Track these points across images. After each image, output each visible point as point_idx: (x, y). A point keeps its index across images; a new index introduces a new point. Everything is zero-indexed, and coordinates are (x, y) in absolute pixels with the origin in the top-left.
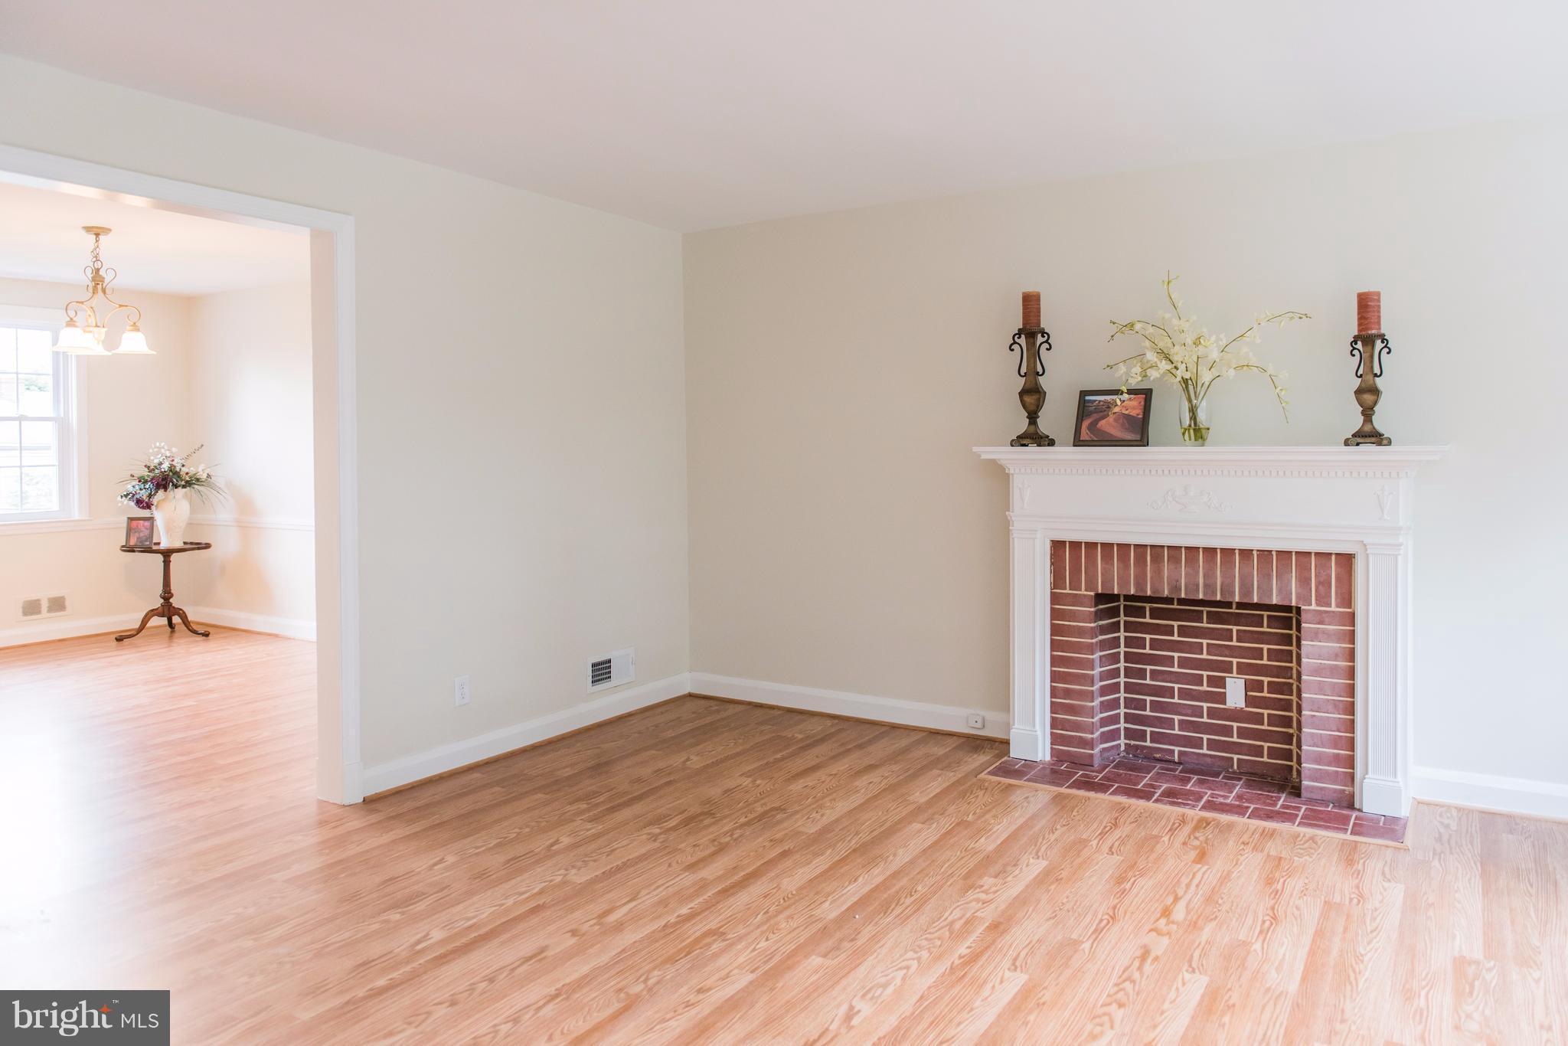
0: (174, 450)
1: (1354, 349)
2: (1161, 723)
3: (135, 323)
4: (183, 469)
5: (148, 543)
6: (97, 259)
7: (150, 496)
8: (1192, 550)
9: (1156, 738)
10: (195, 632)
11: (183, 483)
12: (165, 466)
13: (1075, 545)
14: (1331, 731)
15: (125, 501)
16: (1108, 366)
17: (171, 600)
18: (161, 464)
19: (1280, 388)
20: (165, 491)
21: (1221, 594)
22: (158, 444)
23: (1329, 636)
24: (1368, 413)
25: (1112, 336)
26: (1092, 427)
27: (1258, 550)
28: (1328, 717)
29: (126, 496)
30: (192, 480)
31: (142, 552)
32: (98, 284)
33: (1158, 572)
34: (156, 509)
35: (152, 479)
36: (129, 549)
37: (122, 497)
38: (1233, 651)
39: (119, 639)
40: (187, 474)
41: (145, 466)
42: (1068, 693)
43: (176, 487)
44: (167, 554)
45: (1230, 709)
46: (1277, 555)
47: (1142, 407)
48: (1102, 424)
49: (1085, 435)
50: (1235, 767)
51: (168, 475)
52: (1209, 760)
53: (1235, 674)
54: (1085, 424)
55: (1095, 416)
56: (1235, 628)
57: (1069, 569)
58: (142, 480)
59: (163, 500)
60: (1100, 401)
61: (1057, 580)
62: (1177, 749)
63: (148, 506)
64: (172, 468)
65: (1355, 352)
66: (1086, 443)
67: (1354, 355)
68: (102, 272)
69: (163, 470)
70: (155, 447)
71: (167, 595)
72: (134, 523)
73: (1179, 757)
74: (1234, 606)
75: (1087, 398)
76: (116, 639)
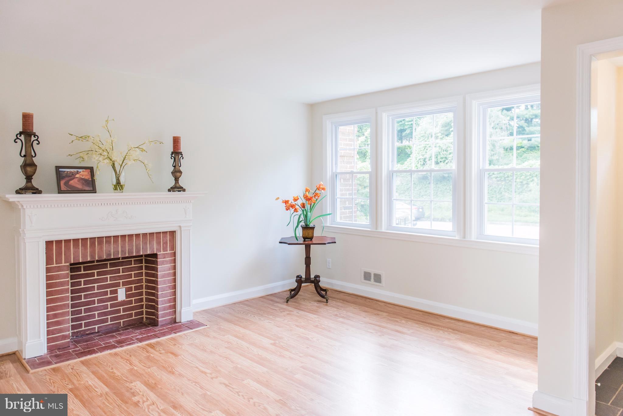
1: (172, 156)
2: (89, 317)
8: (116, 237)
9: (87, 325)
13: (59, 242)
14: (168, 297)
16: (69, 155)
19: (148, 170)
21: (128, 254)
23: (167, 262)
24: (177, 179)
25: (72, 141)
26: (66, 184)
27: (142, 234)
28: (167, 292)
33: (101, 249)
38: (120, 277)
42: (55, 316)
45: (120, 302)
46: (149, 234)
47: (90, 175)
48: (72, 182)
49: (63, 188)
50: (122, 325)
52: (111, 326)
53: (121, 287)
54: (62, 183)
55: (67, 179)
56: (121, 268)
57: (55, 254)
60: (67, 172)
61: (49, 260)
62: (96, 326)
65: (172, 158)
66: (66, 192)
67: (172, 159)
73: (97, 330)
74: (121, 259)
75: (60, 170)
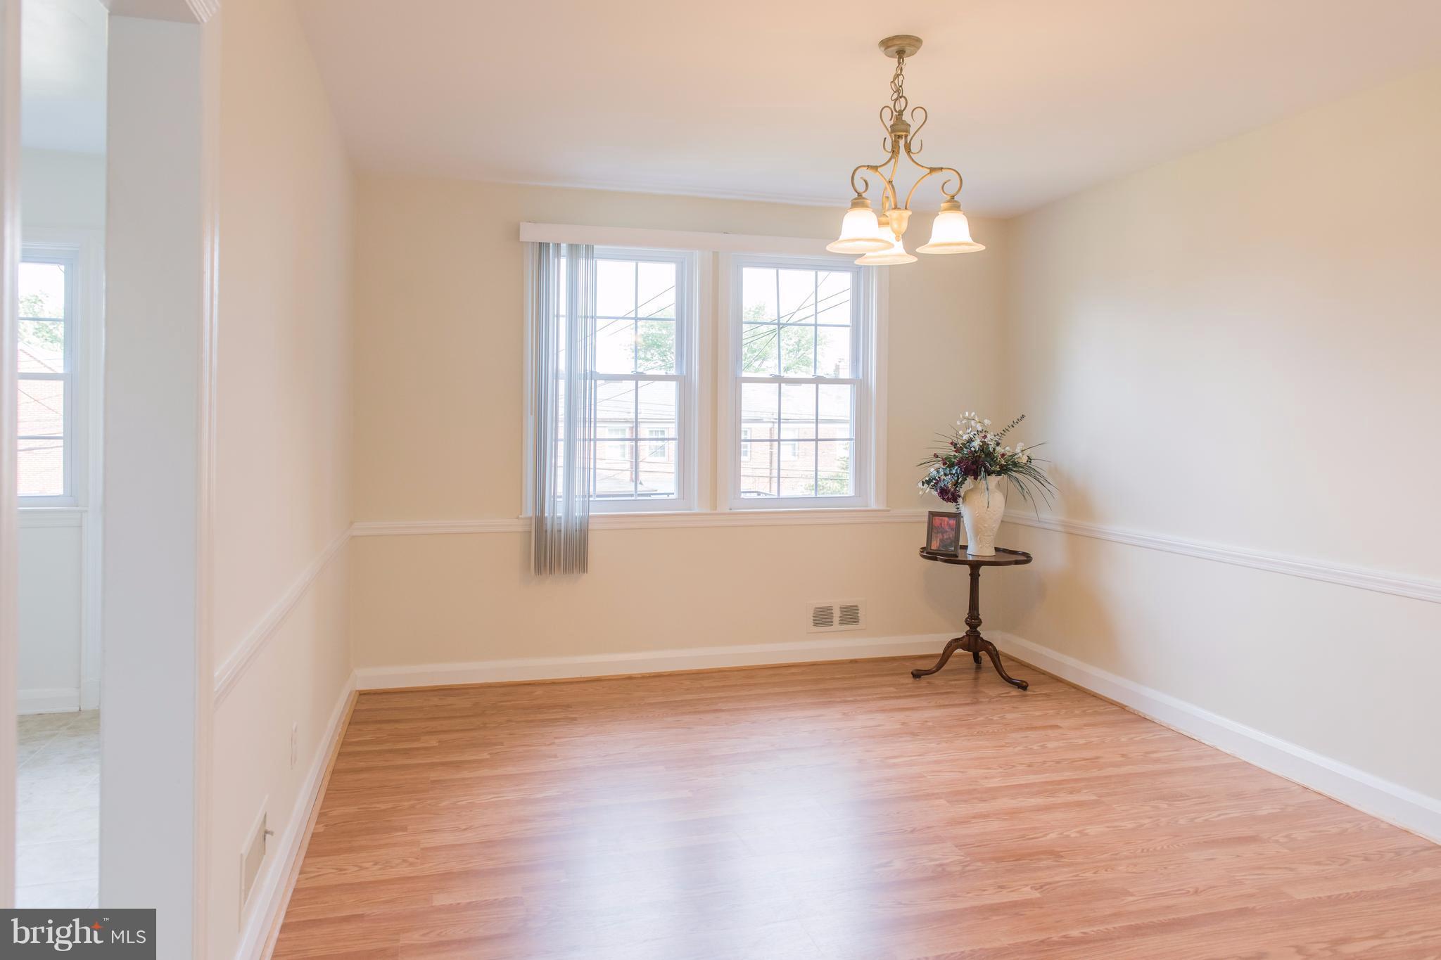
0: (987, 422)
3: (953, 197)
4: (998, 449)
5: (953, 549)
6: (899, 91)
7: (956, 484)
10: (1010, 681)
11: (998, 468)
12: (976, 444)
15: (927, 488)
17: (978, 629)
18: (970, 441)
20: (976, 479)
22: (967, 414)
29: (928, 482)
30: (1009, 465)
31: (946, 561)
32: (900, 137)
34: (963, 502)
35: (960, 462)
36: (929, 554)
37: (923, 483)
39: (917, 675)
40: (1003, 455)
41: (952, 443)
43: (989, 473)
44: (975, 566)
51: (979, 457)
58: (947, 462)
59: (971, 490)
63: (954, 498)
64: (984, 446)
68: (906, 117)
69: (973, 449)
70: (965, 418)
71: (974, 620)
72: (937, 520)
76: (912, 673)
